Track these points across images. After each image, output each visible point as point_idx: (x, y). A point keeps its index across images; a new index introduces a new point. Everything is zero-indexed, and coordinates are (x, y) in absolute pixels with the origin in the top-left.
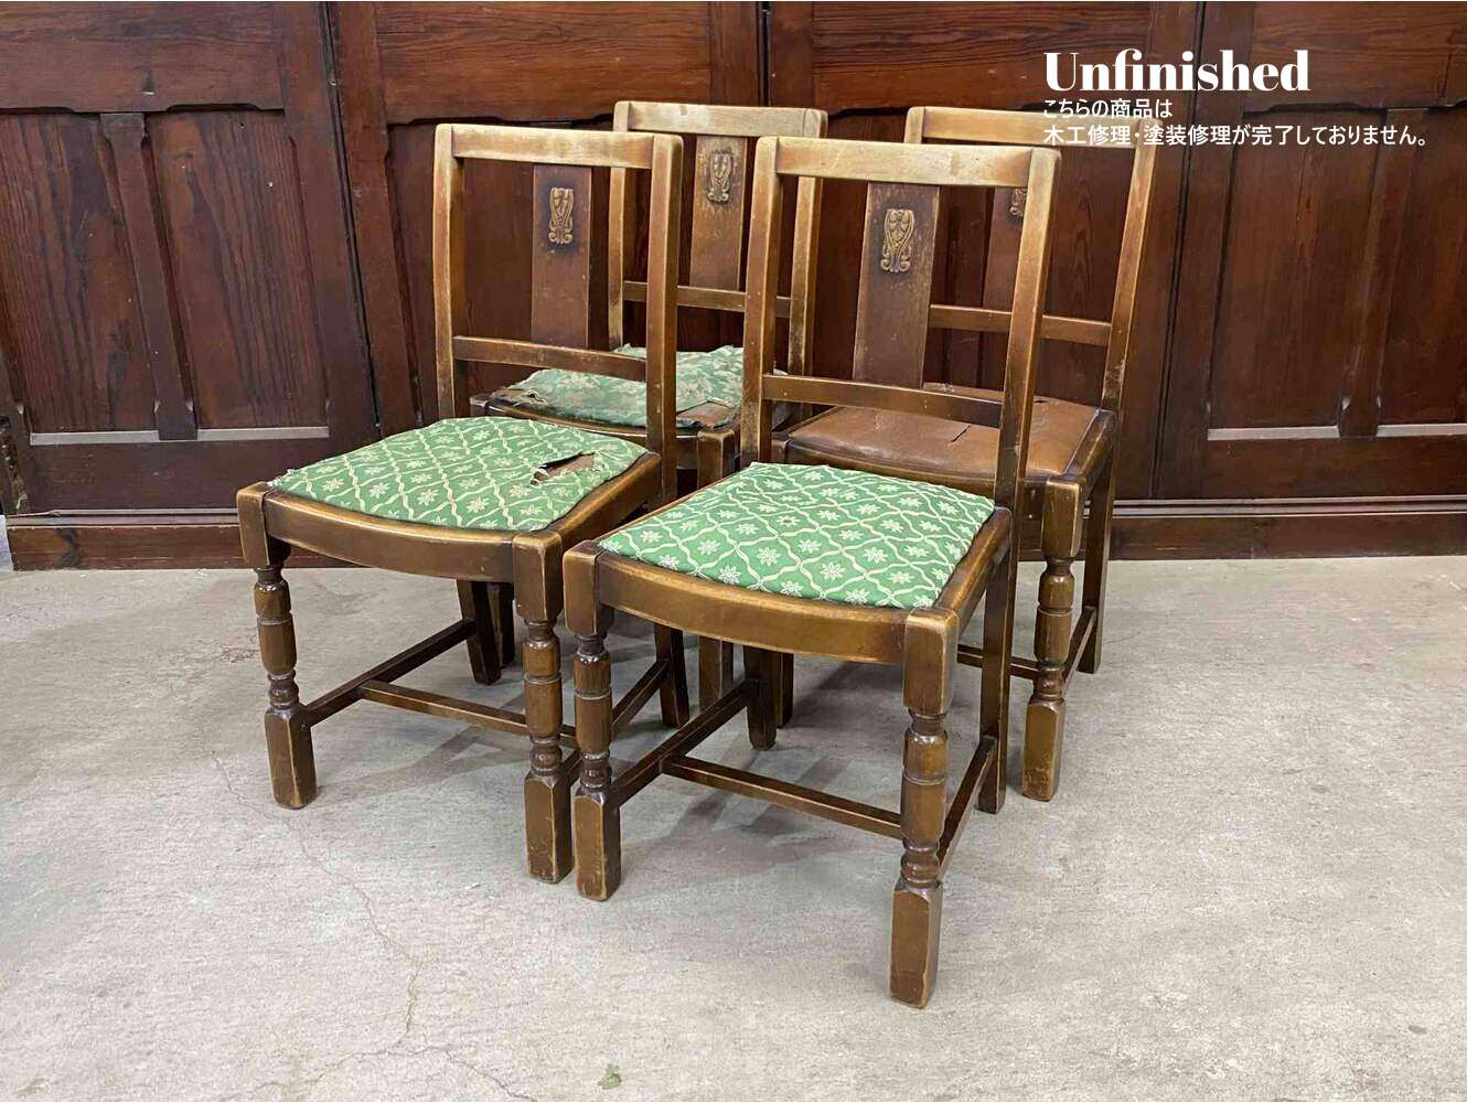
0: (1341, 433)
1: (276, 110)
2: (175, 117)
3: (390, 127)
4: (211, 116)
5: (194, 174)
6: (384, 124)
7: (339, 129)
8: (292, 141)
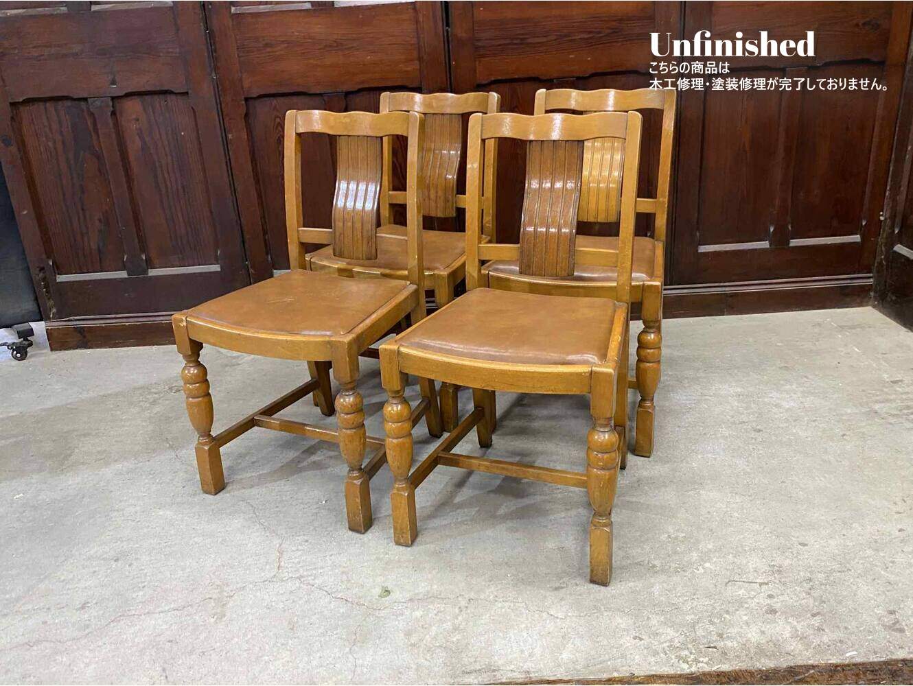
0: (770, 245)
1: (182, 93)
2: (129, 98)
3: (247, 99)
4: (148, 98)
5: (140, 129)
6: (243, 97)
7: (218, 101)
8: (192, 108)
